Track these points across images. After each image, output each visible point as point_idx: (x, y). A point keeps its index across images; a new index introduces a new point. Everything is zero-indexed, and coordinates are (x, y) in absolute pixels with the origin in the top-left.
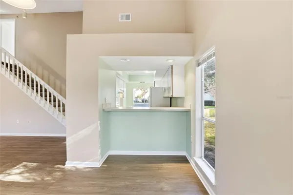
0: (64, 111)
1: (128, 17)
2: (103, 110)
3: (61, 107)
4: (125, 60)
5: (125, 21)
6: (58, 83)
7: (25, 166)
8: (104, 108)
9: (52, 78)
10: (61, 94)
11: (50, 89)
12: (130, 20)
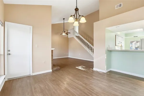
0: (93, 52)
1: (120, 5)
2: (108, 50)
3: (92, 50)
4: (118, 27)
5: (119, 8)
6: (91, 41)
7: (82, 67)
8: (108, 49)
9: (89, 39)
10: (92, 45)
11: (89, 44)
12: (122, 6)
